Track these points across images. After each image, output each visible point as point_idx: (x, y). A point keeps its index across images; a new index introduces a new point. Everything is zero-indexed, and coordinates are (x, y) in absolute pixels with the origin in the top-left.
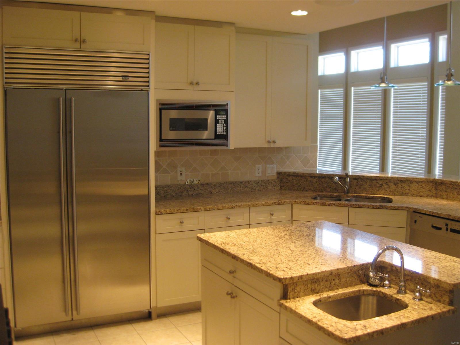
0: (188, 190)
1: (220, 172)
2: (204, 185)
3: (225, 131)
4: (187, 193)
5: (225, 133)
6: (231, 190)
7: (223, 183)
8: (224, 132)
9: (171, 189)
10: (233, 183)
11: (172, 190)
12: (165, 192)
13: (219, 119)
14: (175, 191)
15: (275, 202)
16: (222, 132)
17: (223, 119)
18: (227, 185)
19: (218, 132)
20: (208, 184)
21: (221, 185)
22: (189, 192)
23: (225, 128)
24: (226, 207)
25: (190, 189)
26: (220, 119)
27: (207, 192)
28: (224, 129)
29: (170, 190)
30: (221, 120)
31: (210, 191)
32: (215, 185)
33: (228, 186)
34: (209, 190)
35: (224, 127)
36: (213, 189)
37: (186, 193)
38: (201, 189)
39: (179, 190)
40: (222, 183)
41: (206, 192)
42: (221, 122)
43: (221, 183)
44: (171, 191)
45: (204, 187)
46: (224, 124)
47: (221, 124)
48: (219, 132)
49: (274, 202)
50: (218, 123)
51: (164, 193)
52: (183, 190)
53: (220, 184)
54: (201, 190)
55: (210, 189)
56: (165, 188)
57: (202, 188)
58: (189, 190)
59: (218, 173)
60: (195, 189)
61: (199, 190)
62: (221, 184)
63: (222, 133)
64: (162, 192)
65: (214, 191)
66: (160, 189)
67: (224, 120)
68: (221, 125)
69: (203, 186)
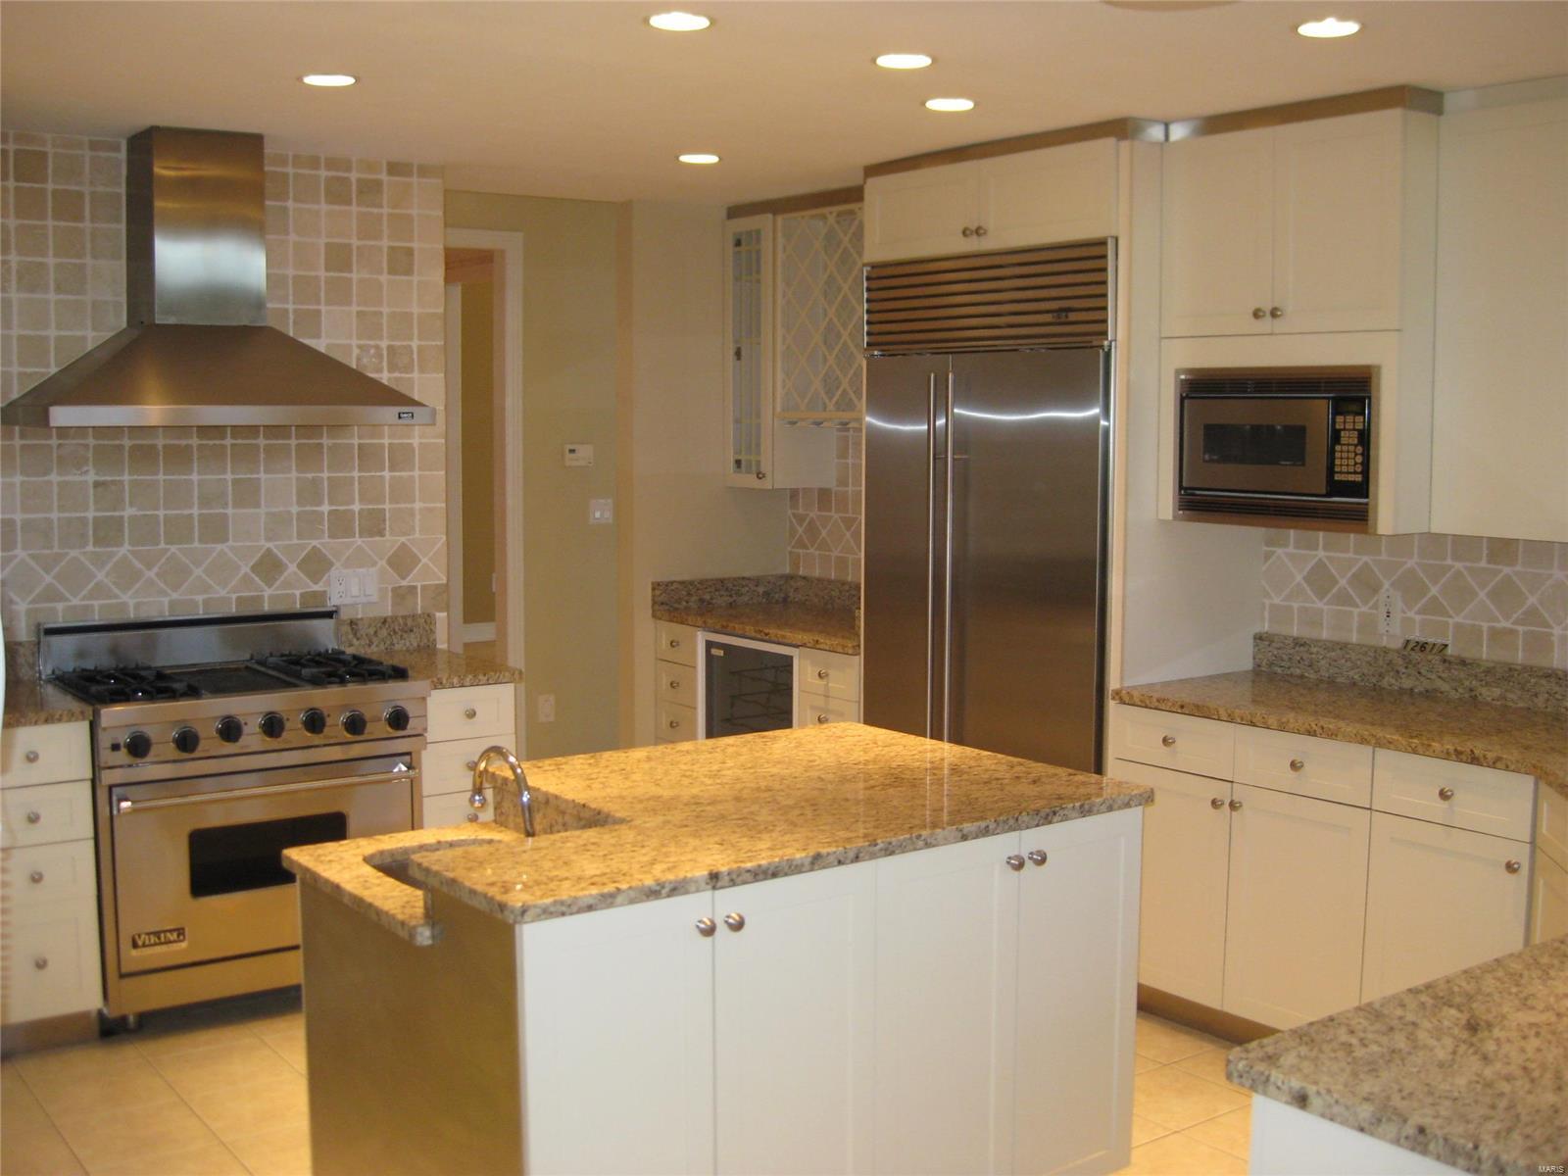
0: (1398, 672)
1: (1520, 629)
2: (1450, 663)
3: (1359, 469)
4: (1396, 680)
5: (1359, 478)
6: (1548, 700)
7: (1519, 668)
8: (1355, 473)
9: (1348, 656)
10: (1557, 675)
11: (1352, 662)
12: (1330, 665)
13: (1342, 427)
14: (1358, 668)
15: (1459, 748)
16: (1351, 473)
17: (1354, 430)
18: (1533, 680)
19: (1337, 473)
20: (1463, 662)
21: (1513, 676)
22: (1401, 678)
23: (1359, 459)
24: (1291, 726)
25: (1406, 668)
26: (1344, 429)
27: (1460, 690)
28: (1356, 464)
29: (1346, 661)
30: (1349, 430)
31: (1471, 690)
32: (1488, 671)
33: (1536, 683)
34: (1467, 683)
35: (1356, 454)
36: (1481, 685)
37: (1393, 681)
38: (1440, 677)
39: (1371, 665)
40: (1516, 670)
41: (1456, 690)
42: (1349, 438)
43: (1512, 666)
44: (1349, 664)
45: (1449, 669)
46: (1356, 446)
47: (1348, 445)
48: (1341, 473)
49: (1456, 750)
50: (1339, 444)
51: (1327, 666)
52: (1382, 667)
53: (1507, 669)
54: (1439, 680)
55: (1471, 683)
56: (1333, 650)
57: (1443, 672)
58: (1404, 670)
59: (1512, 632)
60: (1419, 673)
61: (1433, 677)
62: (1510, 669)
63: (1351, 478)
64: (1323, 662)
65: (1484, 691)
66: (1318, 653)
67: (1358, 430)
68: (1345, 448)
69: (1447, 665)
